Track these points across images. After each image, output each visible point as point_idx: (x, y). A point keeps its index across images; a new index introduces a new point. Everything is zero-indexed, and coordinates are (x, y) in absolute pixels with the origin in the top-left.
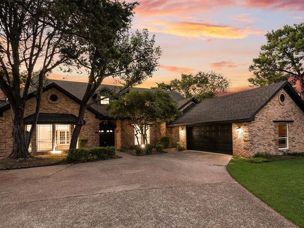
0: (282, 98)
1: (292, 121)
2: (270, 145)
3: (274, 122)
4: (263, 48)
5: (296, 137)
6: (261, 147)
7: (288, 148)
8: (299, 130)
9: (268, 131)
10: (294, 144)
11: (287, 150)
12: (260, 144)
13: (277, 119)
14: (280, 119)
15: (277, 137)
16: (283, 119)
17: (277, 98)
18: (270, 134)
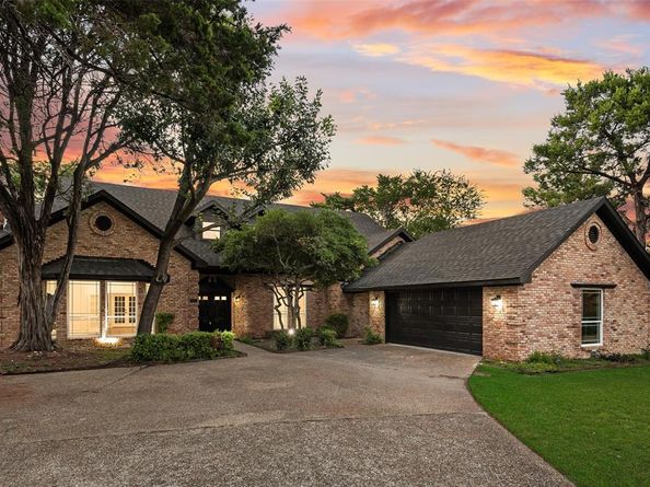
0: (594, 234)
1: (613, 286)
2: (562, 336)
3: (574, 286)
4: (557, 121)
5: (621, 320)
6: (544, 340)
7: (601, 344)
8: (628, 306)
9: (559, 305)
10: (614, 335)
11: (599, 349)
12: (541, 335)
13: (581, 280)
14: (586, 280)
15: (579, 319)
16: (594, 282)
17: (582, 234)
18: (564, 313)
